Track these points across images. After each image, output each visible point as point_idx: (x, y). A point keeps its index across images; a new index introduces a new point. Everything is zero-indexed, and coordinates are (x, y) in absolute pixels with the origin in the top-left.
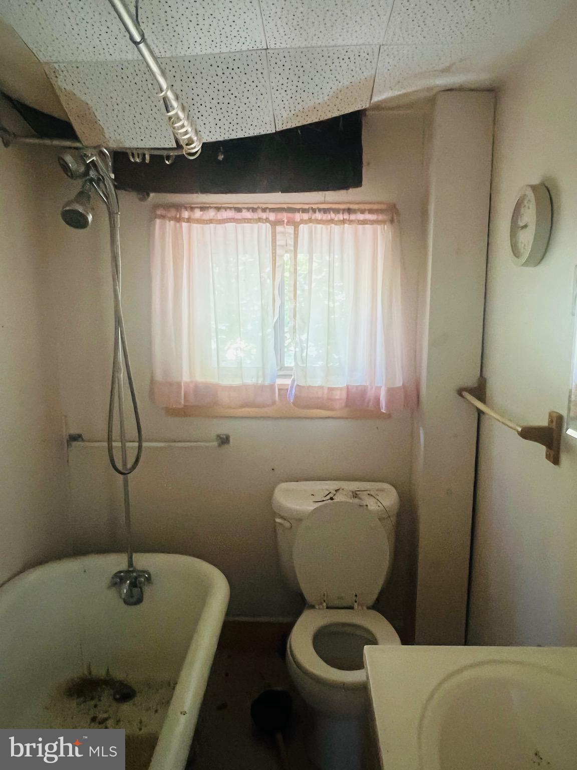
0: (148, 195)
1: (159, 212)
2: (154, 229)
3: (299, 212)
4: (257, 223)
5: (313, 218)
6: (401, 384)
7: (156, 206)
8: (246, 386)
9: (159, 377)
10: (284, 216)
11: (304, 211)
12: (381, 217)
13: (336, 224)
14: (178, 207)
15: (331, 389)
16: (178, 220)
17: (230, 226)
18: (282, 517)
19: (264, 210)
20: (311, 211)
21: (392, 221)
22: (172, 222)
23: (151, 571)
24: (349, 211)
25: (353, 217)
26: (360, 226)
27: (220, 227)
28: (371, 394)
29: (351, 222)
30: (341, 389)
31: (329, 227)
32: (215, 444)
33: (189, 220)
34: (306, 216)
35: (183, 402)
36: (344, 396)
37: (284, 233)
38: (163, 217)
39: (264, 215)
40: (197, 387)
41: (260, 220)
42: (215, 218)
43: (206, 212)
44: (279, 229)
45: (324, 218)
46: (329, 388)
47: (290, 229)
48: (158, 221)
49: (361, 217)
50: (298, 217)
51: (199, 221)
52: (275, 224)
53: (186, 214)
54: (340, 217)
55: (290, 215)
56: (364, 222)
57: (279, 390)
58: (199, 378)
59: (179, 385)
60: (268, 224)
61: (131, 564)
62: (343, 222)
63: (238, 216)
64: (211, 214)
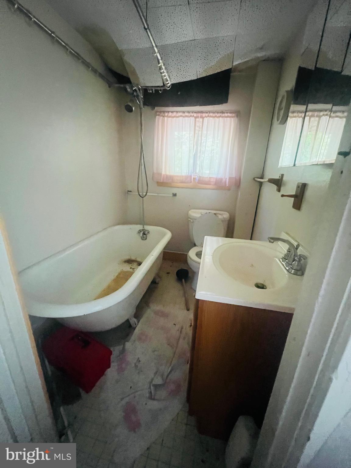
0: (155, 108)
1: (158, 114)
2: (156, 120)
3: (204, 113)
4: (189, 117)
5: (209, 115)
6: (234, 177)
7: (157, 112)
8: (182, 176)
9: (155, 171)
10: (199, 115)
11: (207, 113)
12: (233, 115)
13: (217, 118)
14: (164, 112)
15: (210, 178)
16: (163, 117)
17: (181, 118)
18: (190, 219)
19: (192, 112)
20: (209, 113)
21: (237, 117)
22: (162, 117)
23: (149, 230)
24: (223, 112)
25: (223, 115)
26: (226, 119)
27: (178, 119)
28: (224, 180)
29: (222, 117)
30: (214, 178)
31: (214, 119)
32: (172, 195)
33: (167, 116)
34: (207, 115)
35: (162, 180)
36: (215, 181)
37: (198, 121)
38: (159, 115)
39: (192, 114)
40: (167, 176)
41: (191, 116)
42: (176, 116)
43: (173, 113)
44: (197, 119)
45: (213, 116)
46: (209, 177)
47: (201, 120)
48: (157, 117)
49: (226, 115)
50: (204, 115)
51: (170, 117)
52: (196, 118)
53: (166, 114)
54: (219, 115)
55: (202, 114)
56: (228, 117)
57: (194, 178)
58: (168, 173)
59: (161, 174)
60: (193, 118)
61: (143, 227)
62: (220, 116)
63: (184, 115)
64: (175, 114)
